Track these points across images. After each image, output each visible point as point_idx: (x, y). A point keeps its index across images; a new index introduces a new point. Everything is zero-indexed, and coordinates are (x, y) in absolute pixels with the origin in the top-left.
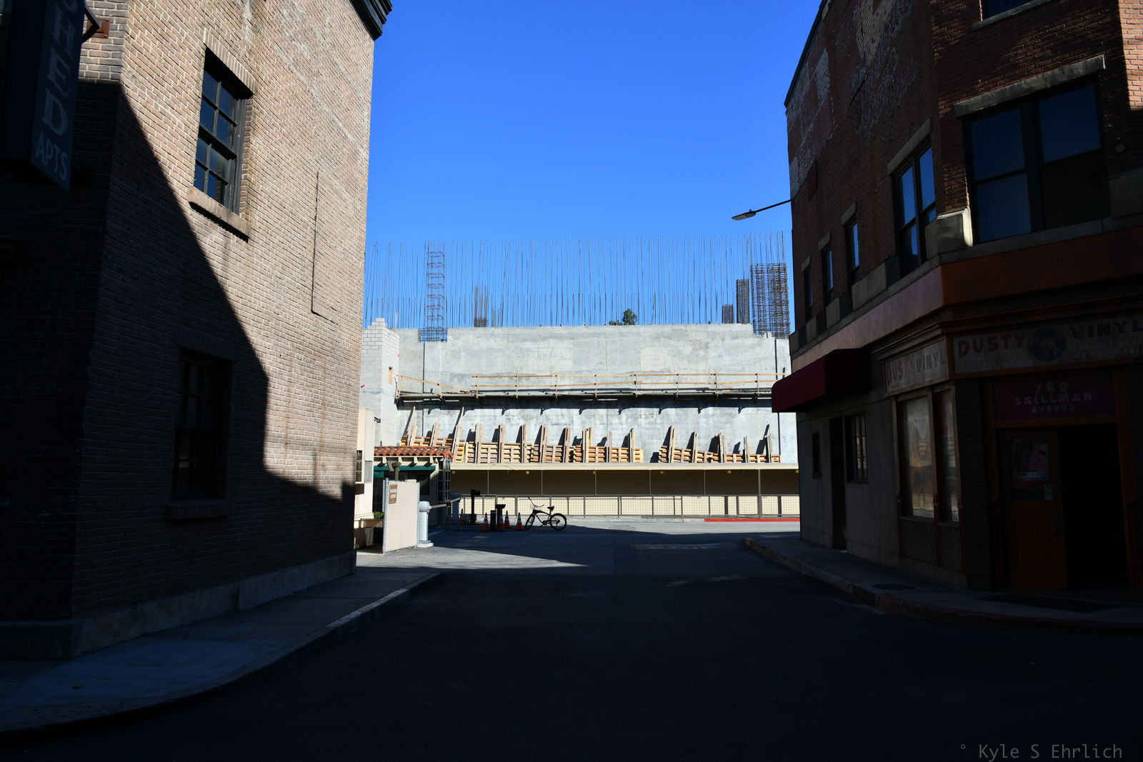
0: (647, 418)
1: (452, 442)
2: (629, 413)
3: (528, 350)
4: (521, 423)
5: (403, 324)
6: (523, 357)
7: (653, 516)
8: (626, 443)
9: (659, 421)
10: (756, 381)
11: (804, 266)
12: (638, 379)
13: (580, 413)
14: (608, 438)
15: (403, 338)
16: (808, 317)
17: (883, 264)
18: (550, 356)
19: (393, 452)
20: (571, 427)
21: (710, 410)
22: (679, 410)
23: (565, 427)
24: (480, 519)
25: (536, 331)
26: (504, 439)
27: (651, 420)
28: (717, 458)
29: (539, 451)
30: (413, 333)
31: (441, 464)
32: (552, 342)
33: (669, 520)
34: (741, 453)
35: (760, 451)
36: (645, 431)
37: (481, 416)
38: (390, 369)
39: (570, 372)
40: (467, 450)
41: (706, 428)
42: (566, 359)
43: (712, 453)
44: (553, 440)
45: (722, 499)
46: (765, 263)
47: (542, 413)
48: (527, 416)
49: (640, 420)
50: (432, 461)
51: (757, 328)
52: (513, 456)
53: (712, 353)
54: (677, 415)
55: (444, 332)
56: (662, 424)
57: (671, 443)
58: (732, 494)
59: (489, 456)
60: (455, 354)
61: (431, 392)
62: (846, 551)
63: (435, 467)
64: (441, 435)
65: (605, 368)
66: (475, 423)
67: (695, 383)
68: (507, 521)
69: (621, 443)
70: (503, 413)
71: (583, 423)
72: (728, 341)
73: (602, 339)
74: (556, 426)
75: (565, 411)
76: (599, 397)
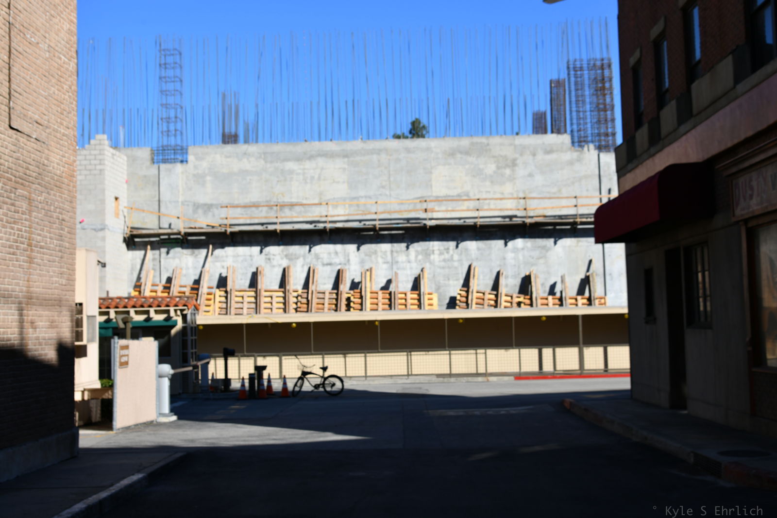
0: (441, 254)
1: (198, 289)
2: (419, 249)
3: (291, 172)
4: (285, 263)
5: (131, 142)
6: (285, 180)
7: (450, 375)
8: (416, 285)
9: (456, 257)
10: (576, 206)
11: (632, 61)
12: (430, 206)
13: (358, 249)
14: (393, 281)
15: (132, 160)
16: (638, 125)
17: (730, 58)
18: (319, 179)
19: (122, 304)
20: (347, 267)
21: (519, 242)
22: (481, 244)
23: (339, 267)
24: (236, 385)
25: (301, 148)
26: (262, 284)
27: (446, 256)
28: (528, 302)
29: (307, 298)
30: (144, 153)
31: (184, 317)
32: (321, 161)
33: (470, 379)
34: (558, 295)
35: (581, 292)
36: (438, 270)
37: (234, 256)
38: (116, 199)
39: (344, 199)
40: (218, 299)
41: (515, 265)
42: (338, 182)
43: (522, 296)
44: (325, 284)
45: (534, 352)
46: (584, 57)
47: (310, 251)
48: (292, 254)
49: (432, 257)
50: (172, 314)
51: (576, 139)
52: (275, 305)
53: (521, 172)
54: (478, 249)
55: (184, 151)
56: (460, 261)
57: (471, 284)
58: (547, 345)
59: (246, 305)
60: (199, 179)
61: (170, 227)
62: (685, 412)
63: (176, 322)
64: (183, 283)
65: (388, 193)
66: (226, 264)
67: (501, 210)
68: (270, 386)
69: (410, 285)
70: (261, 252)
71: (362, 262)
72: (540, 156)
73: (383, 156)
74: (329, 267)
75: (339, 247)
76: (382, 229)
